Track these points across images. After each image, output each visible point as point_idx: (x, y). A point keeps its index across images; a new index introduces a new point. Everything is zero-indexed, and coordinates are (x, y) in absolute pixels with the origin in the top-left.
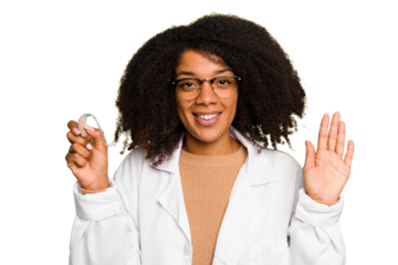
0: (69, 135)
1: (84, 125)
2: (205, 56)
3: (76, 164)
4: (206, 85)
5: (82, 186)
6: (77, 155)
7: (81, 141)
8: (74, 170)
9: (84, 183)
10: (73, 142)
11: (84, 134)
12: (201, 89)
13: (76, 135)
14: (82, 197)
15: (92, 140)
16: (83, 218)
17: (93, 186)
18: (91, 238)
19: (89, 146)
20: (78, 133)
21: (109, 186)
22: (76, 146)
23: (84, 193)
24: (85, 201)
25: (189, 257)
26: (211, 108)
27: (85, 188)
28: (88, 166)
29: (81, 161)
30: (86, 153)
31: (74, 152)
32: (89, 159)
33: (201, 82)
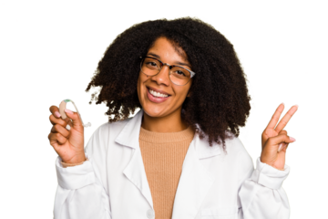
0: (52, 118)
1: (64, 109)
2: (173, 45)
3: (58, 142)
4: (166, 68)
5: (63, 160)
6: (58, 135)
7: (62, 122)
8: (56, 147)
9: (64, 158)
10: (55, 124)
11: (64, 117)
12: (160, 71)
13: (57, 118)
14: (64, 169)
15: (70, 121)
16: (64, 187)
17: (72, 160)
19: (68, 127)
20: (59, 115)
21: (86, 159)
22: (57, 127)
23: (65, 167)
24: (66, 173)
26: (162, 88)
27: (65, 162)
28: (67, 144)
29: (62, 139)
30: (66, 133)
31: (56, 132)
32: (68, 138)
33: (162, 65)
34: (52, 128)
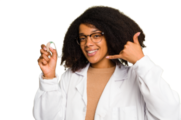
0: (41, 50)
1: (49, 46)
3: (42, 63)
7: (46, 53)
8: (41, 66)
9: (45, 73)
10: (42, 54)
11: (48, 51)
14: (43, 80)
15: (51, 54)
16: (42, 89)
17: (49, 74)
18: (44, 99)
19: (49, 57)
20: (46, 50)
21: (55, 77)
25: (85, 113)
28: (47, 65)
29: (45, 62)
30: (48, 60)
31: (43, 58)
32: (48, 62)
34: (40, 56)
